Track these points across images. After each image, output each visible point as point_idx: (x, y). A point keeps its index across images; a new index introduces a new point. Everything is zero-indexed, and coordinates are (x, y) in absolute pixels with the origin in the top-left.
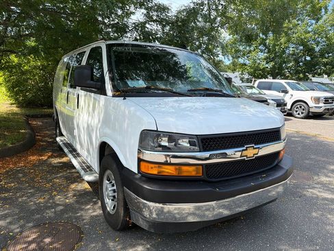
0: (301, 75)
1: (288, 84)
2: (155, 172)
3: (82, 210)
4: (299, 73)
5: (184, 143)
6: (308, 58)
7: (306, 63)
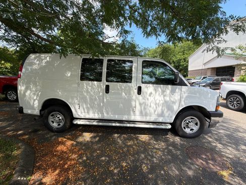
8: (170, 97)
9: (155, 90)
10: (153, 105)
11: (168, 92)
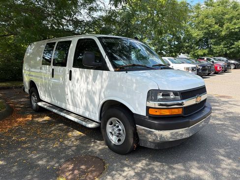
0: (174, 54)
1: (169, 59)
2: (158, 114)
3: (90, 147)
4: (173, 53)
5: (172, 96)
6: (176, 43)
7: (175, 46)
8: (92, 85)
9: (81, 75)
10: (79, 94)
11: (91, 78)
